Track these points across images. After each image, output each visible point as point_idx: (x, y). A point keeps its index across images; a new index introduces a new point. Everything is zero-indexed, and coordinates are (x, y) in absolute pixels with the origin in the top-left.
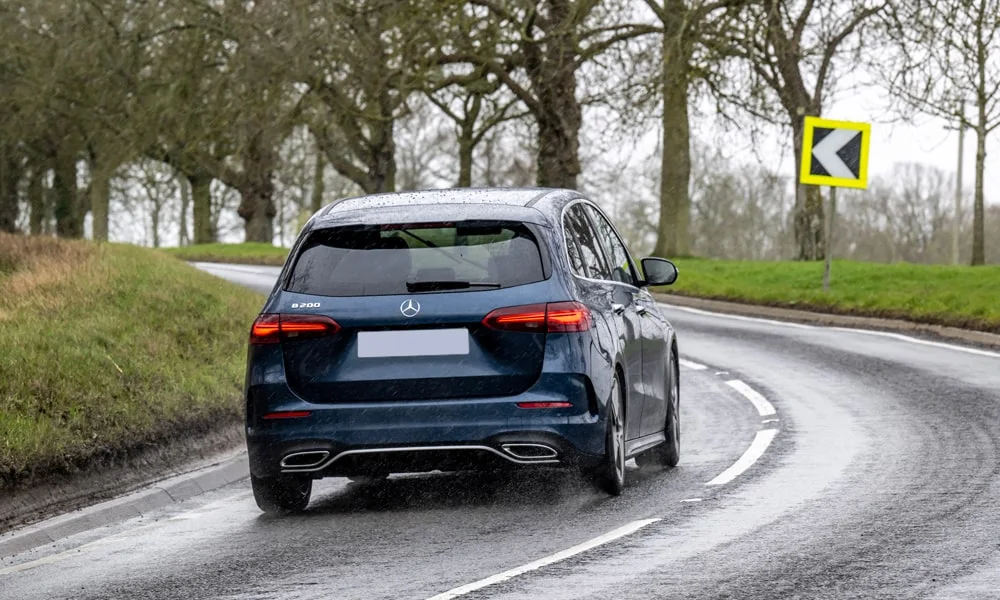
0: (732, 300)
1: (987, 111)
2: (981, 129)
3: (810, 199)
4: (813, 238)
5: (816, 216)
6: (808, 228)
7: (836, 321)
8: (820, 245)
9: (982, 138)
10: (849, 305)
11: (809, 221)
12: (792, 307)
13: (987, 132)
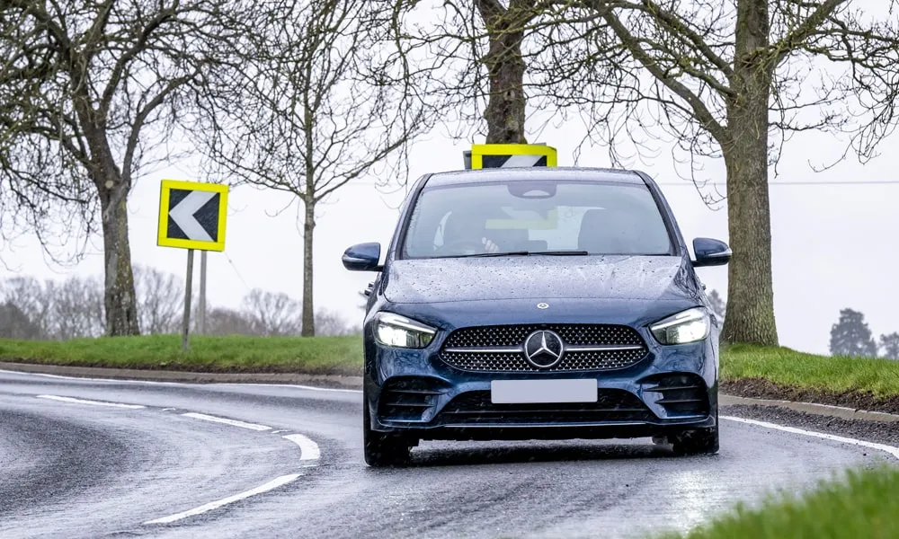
0: (91, 365)
1: (315, 178)
2: (309, 198)
3: (120, 275)
4: (125, 317)
5: (127, 294)
6: (119, 306)
7: (217, 379)
8: (131, 323)
9: (310, 208)
10: (227, 363)
11: (120, 299)
12: (163, 368)
13: (315, 200)
